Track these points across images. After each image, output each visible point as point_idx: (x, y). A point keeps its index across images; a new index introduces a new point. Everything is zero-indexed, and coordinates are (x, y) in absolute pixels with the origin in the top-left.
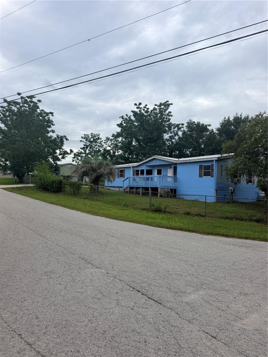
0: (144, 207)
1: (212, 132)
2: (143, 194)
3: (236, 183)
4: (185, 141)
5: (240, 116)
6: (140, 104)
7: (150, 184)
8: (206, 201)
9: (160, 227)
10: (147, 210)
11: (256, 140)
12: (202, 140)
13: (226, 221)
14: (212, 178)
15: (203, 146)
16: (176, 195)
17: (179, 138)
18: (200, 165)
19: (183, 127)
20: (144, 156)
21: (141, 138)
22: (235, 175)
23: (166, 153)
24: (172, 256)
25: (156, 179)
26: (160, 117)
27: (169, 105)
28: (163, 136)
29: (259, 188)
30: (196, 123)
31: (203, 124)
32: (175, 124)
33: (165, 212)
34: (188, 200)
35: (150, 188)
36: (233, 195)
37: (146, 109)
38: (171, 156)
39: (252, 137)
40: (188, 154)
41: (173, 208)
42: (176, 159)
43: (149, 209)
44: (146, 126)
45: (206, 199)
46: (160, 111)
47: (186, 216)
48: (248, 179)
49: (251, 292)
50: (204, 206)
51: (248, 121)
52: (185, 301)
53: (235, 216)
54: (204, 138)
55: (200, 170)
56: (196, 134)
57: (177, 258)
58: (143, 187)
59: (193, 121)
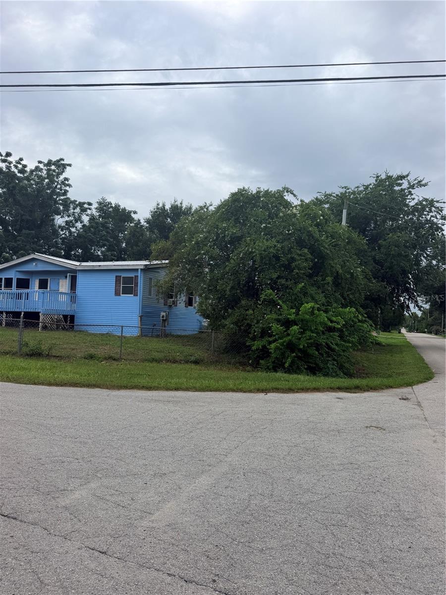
0: (7, 349)
1: (138, 224)
2: (7, 324)
3: (170, 306)
4: (94, 234)
5: (179, 205)
6: (8, 154)
7: (23, 306)
8: (122, 334)
9: (35, 384)
10: (13, 354)
11: (197, 243)
12: (122, 235)
13: (151, 365)
14: (135, 297)
15: (124, 245)
16: (73, 326)
17: (84, 226)
18: (116, 276)
19: (90, 209)
20: (15, 253)
21: (9, 219)
22: (169, 294)
23: (58, 250)
24: (49, 432)
25: (36, 297)
26: (48, 184)
27: (64, 166)
28: (54, 219)
29: (200, 314)
30: (114, 206)
31: (124, 210)
32: (76, 201)
33: (48, 356)
34: (95, 335)
35: (23, 313)
36: (166, 324)
37: (20, 166)
38: (67, 257)
39: (193, 238)
40: (98, 255)
41: (65, 348)
42: (76, 262)
43: (17, 353)
44: (18, 197)
45: (122, 332)
46: (48, 174)
47: (87, 361)
48: (187, 300)
49: (171, 469)
50: (119, 344)
51: (190, 213)
52: (63, 504)
53: (165, 356)
54: (126, 232)
55: (116, 283)
56: (113, 224)
57: (59, 433)
58: (9, 310)
59: (108, 200)
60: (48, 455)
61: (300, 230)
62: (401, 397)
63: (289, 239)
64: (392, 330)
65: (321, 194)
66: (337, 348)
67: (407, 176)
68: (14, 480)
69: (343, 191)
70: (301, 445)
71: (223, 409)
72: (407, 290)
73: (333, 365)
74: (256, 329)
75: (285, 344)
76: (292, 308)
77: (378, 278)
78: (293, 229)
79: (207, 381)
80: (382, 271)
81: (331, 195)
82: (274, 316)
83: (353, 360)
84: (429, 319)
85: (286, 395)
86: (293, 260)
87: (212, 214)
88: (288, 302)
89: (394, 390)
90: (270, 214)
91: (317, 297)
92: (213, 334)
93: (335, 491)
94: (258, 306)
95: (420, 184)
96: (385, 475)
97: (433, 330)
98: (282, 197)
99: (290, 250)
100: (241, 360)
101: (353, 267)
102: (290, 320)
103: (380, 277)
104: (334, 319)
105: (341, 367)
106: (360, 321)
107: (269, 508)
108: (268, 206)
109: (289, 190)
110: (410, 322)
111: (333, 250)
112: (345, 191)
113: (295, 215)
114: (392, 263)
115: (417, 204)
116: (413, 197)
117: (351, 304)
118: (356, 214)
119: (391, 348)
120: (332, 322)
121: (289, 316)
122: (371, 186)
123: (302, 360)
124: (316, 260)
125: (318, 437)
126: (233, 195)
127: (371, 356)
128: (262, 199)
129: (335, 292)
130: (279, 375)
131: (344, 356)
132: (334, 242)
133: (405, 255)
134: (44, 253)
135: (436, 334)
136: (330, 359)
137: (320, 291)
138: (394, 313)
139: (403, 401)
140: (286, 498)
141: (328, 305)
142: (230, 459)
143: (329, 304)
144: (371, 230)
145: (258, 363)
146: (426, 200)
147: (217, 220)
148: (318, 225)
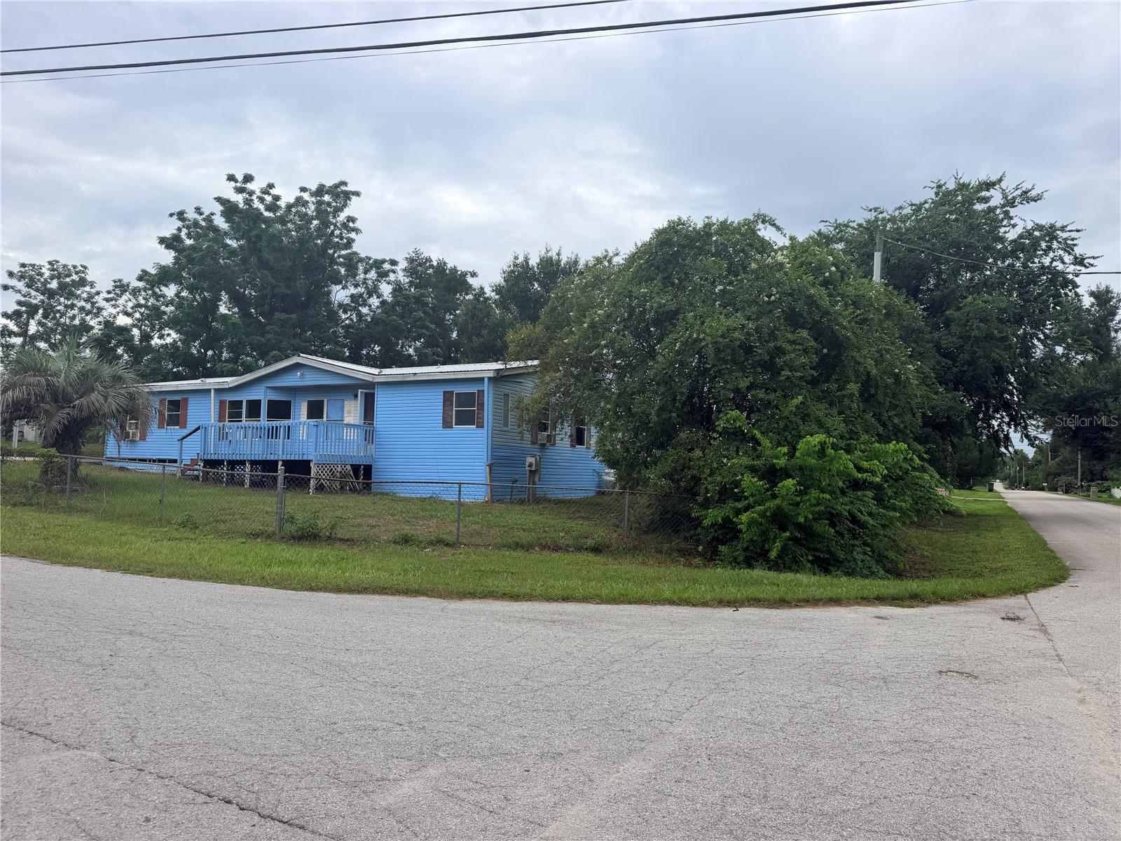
0: (258, 527)
1: (480, 296)
2: (254, 484)
3: (543, 445)
4: (402, 317)
5: (555, 257)
6: (248, 178)
7: (281, 451)
8: (459, 499)
9: (312, 589)
10: (269, 537)
11: (593, 326)
12: (452, 317)
13: (514, 554)
14: (480, 431)
15: (455, 335)
16: (369, 484)
17: (383, 303)
18: (445, 392)
19: (394, 272)
20: (262, 356)
21: (250, 293)
22: (541, 424)
23: (338, 349)
24: (346, 676)
25: (302, 433)
26: (318, 229)
27: (347, 196)
28: (329, 293)
29: (601, 458)
30: (435, 264)
31: (454, 270)
32: (369, 258)
33: (330, 540)
34: (409, 500)
35: (280, 463)
36: (537, 479)
37: (268, 199)
38: (355, 359)
39: (585, 317)
40: (410, 356)
41: (359, 525)
42: (374, 369)
43: (274, 533)
44: (267, 255)
45: (460, 494)
46: (317, 210)
47: (399, 547)
48: (574, 434)
49: (571, 746)
50: (454, 516)
51: (575, 271)
52: (384, 804)
53: (539, 539)
54: (458, 312)
55: (444, 406)
56: (436, 298)
57: (363, 678)
58: (257, 459)
59: (426, 255)
60: (348, 716)
61: (791, 295)
62: (1004, 616)
63: (771, 311)
64: (975, 485)
65: (828, 224)
66: (871, 522)
67: (1000, 180)
68: (294, 759)
69: (871, 215)
70: (813, 706)
71: (657, 636)
72: (1007, 406)
73: (865, 553)
74: (711, 486)
75: (768, 514)
76: (779, 444)
77: (947, 384)
78: (778, 292)
79: (620, 585)
80: (955, 370)
81: (847, 226)
82: (745, 461)
83: (903, 545)
84: (1051, 463)
85: (774, 612)
86: (779, 351)
87: (620, 271)
88: (771, 434)
89: (989, 601)
90: (730, 265)
91: (829, 423)
92: (627, 496)
93: (888, 792)
94: (712, 441)
95: (1026, 197)
96: (986, 765)
97: (1060, 483)
98: (754, 232)
99: (773, 332)
100: (682, 545)
101: (899, 363)
102: (778, 467)
103: (951, 381)
104: (865, 464)
105: (880, 558)
106: (914, 469)
107: (762, 822)
108: (726, 250)
109: (767, 219)
110: (1012, 469)
111: (859, 331)
112: (875, 217)
113: (781, 265)
114: (975, 352)
115: (1021, 237)
116: (1012, 222)
117: (898, 435)
118: (900, 260)
119: (976, 521)
120: (859, 469)
121: (774, 461)
122: (927, 206)
123: (803, 545)
124: (825, 351)
125: (845, 690)
126: (659, 233)
127: (937, 536)
128: (714, 239)
129: (864, 411)
130: (757, 573)
131: (885, 536)
132: (860, 315)
133: (1001, 337)
134: (315, 353)
135: (1067, 492)
136: (857, 543)
137: (835, 411)
138: (981, 452)
139: (1009, 622)
140: (794, 804)
141: (851, 438)
142: (680, 729)
143: (853, 435)
144: (928, 289)
145: (715, 552)
146: (1040, 227)
147: (630, 282)
148: (826, 283)
